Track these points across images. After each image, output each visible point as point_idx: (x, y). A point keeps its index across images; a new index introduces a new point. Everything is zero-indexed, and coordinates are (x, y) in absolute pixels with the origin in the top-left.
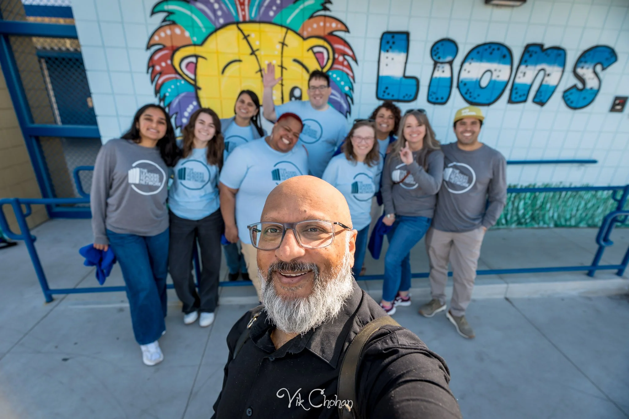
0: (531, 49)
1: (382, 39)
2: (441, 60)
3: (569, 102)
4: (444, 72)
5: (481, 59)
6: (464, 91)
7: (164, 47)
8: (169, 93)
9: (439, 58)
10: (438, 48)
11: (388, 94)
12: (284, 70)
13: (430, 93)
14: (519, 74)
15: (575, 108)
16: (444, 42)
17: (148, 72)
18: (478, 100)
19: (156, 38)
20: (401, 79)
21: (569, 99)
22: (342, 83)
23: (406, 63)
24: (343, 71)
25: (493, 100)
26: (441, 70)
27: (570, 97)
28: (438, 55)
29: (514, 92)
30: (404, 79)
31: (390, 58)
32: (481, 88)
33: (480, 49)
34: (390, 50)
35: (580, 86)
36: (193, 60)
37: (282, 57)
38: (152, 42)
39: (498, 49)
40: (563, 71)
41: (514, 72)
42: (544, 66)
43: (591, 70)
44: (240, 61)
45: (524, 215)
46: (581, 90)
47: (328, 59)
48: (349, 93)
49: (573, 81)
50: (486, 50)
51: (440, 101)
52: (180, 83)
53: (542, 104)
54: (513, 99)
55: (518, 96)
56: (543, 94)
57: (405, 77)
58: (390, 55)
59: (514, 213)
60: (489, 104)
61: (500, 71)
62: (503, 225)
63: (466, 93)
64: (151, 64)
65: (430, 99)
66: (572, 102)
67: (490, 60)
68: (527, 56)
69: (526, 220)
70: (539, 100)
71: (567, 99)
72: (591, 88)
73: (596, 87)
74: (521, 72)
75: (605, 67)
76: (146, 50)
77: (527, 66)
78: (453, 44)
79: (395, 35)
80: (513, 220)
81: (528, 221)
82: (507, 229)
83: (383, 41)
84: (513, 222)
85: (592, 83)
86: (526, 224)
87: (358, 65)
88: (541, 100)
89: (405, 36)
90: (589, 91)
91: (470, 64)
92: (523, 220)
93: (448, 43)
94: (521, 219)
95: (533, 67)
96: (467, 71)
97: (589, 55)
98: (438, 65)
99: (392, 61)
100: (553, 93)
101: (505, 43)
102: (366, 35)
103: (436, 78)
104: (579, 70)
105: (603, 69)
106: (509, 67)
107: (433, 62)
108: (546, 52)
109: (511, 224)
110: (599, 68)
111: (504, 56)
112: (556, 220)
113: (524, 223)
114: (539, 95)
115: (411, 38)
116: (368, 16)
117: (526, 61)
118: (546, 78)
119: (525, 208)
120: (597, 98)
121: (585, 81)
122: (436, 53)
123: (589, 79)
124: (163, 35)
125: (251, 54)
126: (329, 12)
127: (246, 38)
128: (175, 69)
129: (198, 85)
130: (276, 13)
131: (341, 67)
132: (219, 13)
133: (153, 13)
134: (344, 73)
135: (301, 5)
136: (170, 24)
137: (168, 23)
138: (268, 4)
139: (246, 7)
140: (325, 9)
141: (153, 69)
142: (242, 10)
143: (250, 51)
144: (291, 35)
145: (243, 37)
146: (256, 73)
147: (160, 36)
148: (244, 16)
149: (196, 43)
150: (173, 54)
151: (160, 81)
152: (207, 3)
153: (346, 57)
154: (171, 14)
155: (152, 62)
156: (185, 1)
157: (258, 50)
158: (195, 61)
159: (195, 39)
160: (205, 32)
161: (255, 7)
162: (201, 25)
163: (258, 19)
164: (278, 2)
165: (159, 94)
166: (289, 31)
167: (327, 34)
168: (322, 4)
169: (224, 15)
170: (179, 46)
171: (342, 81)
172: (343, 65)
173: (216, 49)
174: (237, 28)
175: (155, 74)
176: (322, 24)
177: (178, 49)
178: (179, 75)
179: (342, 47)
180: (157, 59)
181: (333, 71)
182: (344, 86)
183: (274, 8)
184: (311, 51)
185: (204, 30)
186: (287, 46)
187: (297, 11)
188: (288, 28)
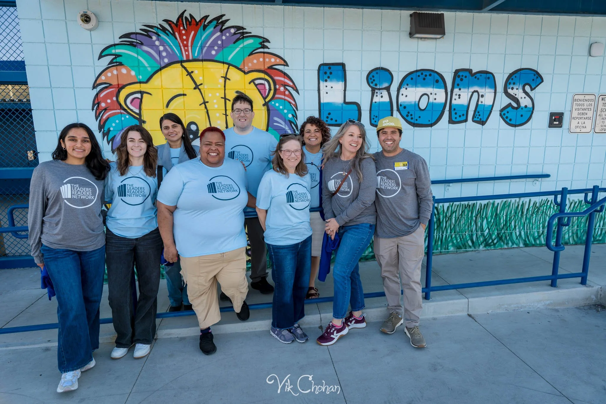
0: (461, 74)
1: (319, 70)
2: (378, 87)
3: (508, 120)
4: (382, 98)
5: (416, 84)
6: (405, 113)
7: (110, 86)
9: (376, 85)
10: (373, 77)
11: (332, 119)
12: (227, 101)
13: (372, 117)
14: (454, 97)
15: (515, 126)
16: (378, 71)
17: (93, 109)
18: (419, 121)
19: (103, 78)
20: (342, 104)
21: (507, 117)
22: (286, 111)
23: (345, 90)
24: (285, 100)
25: (433, 121)
26: (379, 96)
27: (507, 115)
28: (374, 83)
29: (453, 112)
30: (344, 105)
31: (329, 87)
32: (421, 109)
33: (413, 76)
34: (328, 80)
35: (515, 105)
36: (139, 95)
37: (225, 90)
38: (98, 82)
39: (430, 75)
40: (495, 92)
41: (449, 95)
42: (476, 88)
43: (521, 90)
44: (184, 95)
45: (490, 235)
46: (517, 108)
47: (270, 90)
48: (293, 121)
49: (507, 101)
52: (125, 117)
53: (483, 123)
54: (454, 119)
55: (457, 116)
56: (481, 113)
57: (345, 102)
58: (329, 84)
59: (479, 233)
60: (431, 125)
61: (436, 94)
62: (470, 247)
63: (407, 116)
65: (373, 122)
66: (510, 120)
67: (424, 85)
68: (458, 80)
69: (493, 241)
70: (479, 120)
71: (504, 117)
72: (526, 106)
73: (530, 105)
74: (456, 95)
75: (533, 87)
76: (93, 89)
77: (460, 89)
78: (387, 73)
79: (331, 66)
80: (479, 242)
81: (495, 241)
82: (475, 251)
83: (321, 72)
84: (480, 243)
85: (525, 102)
86: (494, 244)
87: (299, 94)
88: (481, 119)
89: (341, 67)
90: (525, 109)
91: (406, 89)
92: (490, 241)
93: (383, 72)
94: (488, 239)
95: (466, 90)
96: (404, 95)
97: (516, 77)
98: (376, 91)
99: (332, 89)
100: (491, 112)
101: (436, 70)
102: (304, 68)
103: (376, 102)
104: (510, 91)
105: (532, 89)
106: (443, 90)
107: (370, 89)
108: (476, 76)
109: (478, 245)
110: (527, 88)
111: (437, 81)
112: (524, 239)
113: (492, 244)
114: (478, 114)
115: (347, 68)
116: (304, 51)
117: (458, 85)
118: (481, 99)
119: (490, 227)
120: (533, 115)
121: (518, 100)
122: (372, 80)
123: (521, 98)
124: (109, 74)
125: (195, 89)
126: (267, 49)
127: (189, 74)
128: (120, 105)
129: (142, 118)
130: (217, 52)
131: (283, 97)
132: (164, 54)
133: (101, 57)
134: (286, 102)
135: (241, 45)
136: (117, 65)
137: (115, 64)
138: (209, 45)
139: (190, 48)
140: (264, 47)
141: (98, 106)
142: (186, 51)
143: (194, 86)
144: (232, 70)
145: (187, 74)
146: (200, 105)
147: (106, 77)
148: (188, 56)
149: (141, 81)
150: (119, 92)
151: (104, 117)
152: (152, 46)
153: (287, 87)
154: (117, 57)
155: (98, 99)
156: (132, 44)
157: (201, 84)
158: (140, 97)
159: (141, 77)
160: (150, 70)
161: (198, 48)
162: (146, 65)
163: (201, 58)
164: (220, 42)
165: (103, 129)
166: (231, 67)
167: (267, 68)
168: (261, 43)
169: (168, 55)
170: (125, 84)
171: (285, 109)
172: (285, 95)
173: (161, 85)
174: (181, 66)
175: (100, 111)
176: (261, 60)
177: (124, 87)
178: (125, 110)
179: (282, 79)
180: (102, 97)
181: (276, 100)
182: (288, 113)
183: (216, 48)
184: (252, 83)
185: (149, 69)
186: (229, 79)
187: (238, 49)
188: (229, 65)
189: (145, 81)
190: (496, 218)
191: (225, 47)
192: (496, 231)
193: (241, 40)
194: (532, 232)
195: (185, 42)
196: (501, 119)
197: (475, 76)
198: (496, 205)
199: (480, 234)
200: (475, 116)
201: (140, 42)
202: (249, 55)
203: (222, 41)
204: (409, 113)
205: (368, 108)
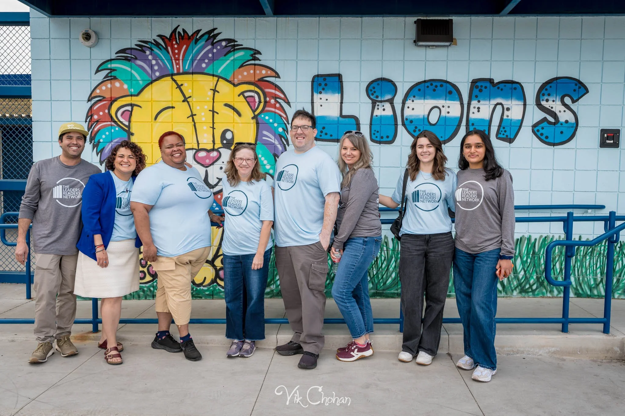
0: (479, 84)
1: (313, 82)
2: (379, 99)
3: (543, 138)
4: (385, 111)
5: (424, 96)
7: (104, 99)
8: (103, 139)
9: (377, 97)
10: (374, 88)
11: (326, 134)
12: (215, 114)
13: (373, 132)
14: (472, 110)
15: (554, 145)
16: (380, 82)
17: (86, 121)
19: (98, 91)
20: (338, 118)
21: (542, 134)
22: (276, 125)
23: (342, 103)
24: (275, 113)
25: (447, 138)
26: (381, 108)
27: (541, 131)
28: (375, 95)
29: (471, 127)
30: (341, 119)
31: (324, 99)
32: (431, 124)
33: (421, 87)
34: (323, 92)
35: (552, 120)
36: (129, 108)
37: (213, 102)
38: (93, 95)
39: (441, 86)
40: (525, 105)
41: (466, 109)
42: (499, 100)
43: (559, 103)
44: (173, 107)
45: (527, 279)
46: (554, 124)
47: (260, 102)
48: (283, 135)
49: (540, 115)
50: (428, 87)
51: (385, 139)
52: (115, 130)
53: (510, 141)
56: (507, 129)
57: (341, 116)
58: (324, 96)
60: (445, 142)
61: (448, 107)
62: (500, 292)
63: (415, 131)
64: (90, 114)
65: (374, 137)
66: (547, 137)
67: (434, 97)
68: (476, 91)
69: (531, 286)
70: (505, 136)
71: (539, 134)
72: (567, 122)
73: (572, 119)
74: (474, 107)
75: (575, 99)
76: (87, 102)
77: (479, 101)
78: (390, 83)
79: (327, 78)
80: (512, 286)
81: (534, 287)
82: (507, 297)
83: (315, 83)
84: (513, 288)
85: (565, 116)
86: (533, 291)
87: (290, 107)
88: (507, 136)
89: (338, 78)
90: (565, 125)
91: (413, 101)
92: (527, 286)
93: (385, 83)
94: (523, 284)
95: (487, 102)
96: (411, 108)
97: (551, 87)
98: (377, 104)
99: (327, 101)
100: (520, 127)
101: (448, 80)
102: (296, 79)
103: (377, 116)
104: (544, 103)
105: (574, 101)
106: (459, 103)
107: (370, 101)
108: (499, 86)
109: (511, 291)
110: (567, 100)
111: (450, 93)
112: (575, 286)
113: (530, 290)
114: (503, 130)
115: (344, 79)
116: (297, 62)
117: (477, 96)
118: (506, 113)
119: (526, 269)
120: (578, 133)
121: (555, 114)
122: (372, 92)
123: (560, 111)
124: (104, 88)
125: (183, 101)
126: (258, 61)
127: (179, 87)
128: (111, 117)
129: (131, 131)
130: (208, 64)
131: (273, 110)
132: (156, 68)
133: (98, 71)
134: (276, 115)
135: (231, 57)
136: (111, 79)
137: (110, 78)
138: (200, 58)
139: (181, 61)
140: (255, 59)
141: (91, 118)
142: (177, 64)
143: (183, 99)
144: (222, 83)
145: (177, 86)
146: (188, 118)
147: (101, 90)
148: (178, 69)
149: (133, 94)
150: (111, 104)
151: (96, 129)
152: (146, 60)
153: (278, 100)
154: (113, 71)
155: (91, 111)
156: (127, 59)
157: (190, 97)
158: (130, 110)
159: (132, 90)
160: (142, 84)
161: (189, 61)
162: (139, 78)
163: (191, 71)
164: (210, 55)
165: (93, 141)
166: (220, 79)
167: (257, 80)
168: (252, 55)
169: (160, 69)
170: (117, 97)
171: (275, 122)
172: (275, 108)
173: (151, 98)
174: (171, 79)
175: (93, 122)
176: (252, 72)
177: (116, 100)
178: (115, 122)
179: (273, 91)
180: (96, 109)
181: (265, 113)
182: (278, 127)
183: (206, 61)
184: (242, 96)
185: (141, 82)
186: (218, 92)
187: (228, 62)
188: (219, 77)
189: (136, 94)
190: (534, 257)
191: (215, 60)
192: (535, 274)
193: (232, 53)
194: (586, 279)
195: (177, 56)
196: (534, 135)
197: (497, 87)
198: (533, 241)
199: (513, 276)
200: (500, 132)
201: (134, 57)
202: (239, 68)
203: (213, 54)
204: (416, 127)
205: (368, 122)
